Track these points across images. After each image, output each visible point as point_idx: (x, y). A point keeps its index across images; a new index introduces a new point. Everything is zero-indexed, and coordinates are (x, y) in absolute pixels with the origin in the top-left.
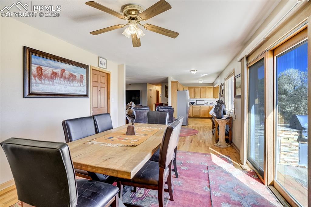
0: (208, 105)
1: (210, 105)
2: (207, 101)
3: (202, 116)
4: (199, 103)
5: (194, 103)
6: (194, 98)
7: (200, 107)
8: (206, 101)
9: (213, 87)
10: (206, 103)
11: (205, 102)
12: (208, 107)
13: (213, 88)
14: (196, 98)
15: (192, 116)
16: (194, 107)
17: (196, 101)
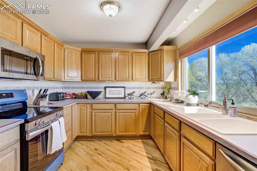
0: (135, 100)
1: (140, 100)
2: (131, 88)
3: (118, 133)
4: (113, 94)
5: (98, 93)
6: (97, 79)
7: (113, 106)
8: (129, 88)
9: (146, 51)
10: (129, 95)
11: (128, 92)
12: (136, 106)
13: (147, 54)
14: (104, 81)
15: (88, 134)
16: (95, 106)
17: (105, 88)
